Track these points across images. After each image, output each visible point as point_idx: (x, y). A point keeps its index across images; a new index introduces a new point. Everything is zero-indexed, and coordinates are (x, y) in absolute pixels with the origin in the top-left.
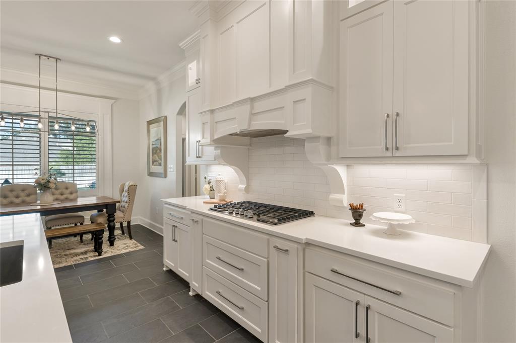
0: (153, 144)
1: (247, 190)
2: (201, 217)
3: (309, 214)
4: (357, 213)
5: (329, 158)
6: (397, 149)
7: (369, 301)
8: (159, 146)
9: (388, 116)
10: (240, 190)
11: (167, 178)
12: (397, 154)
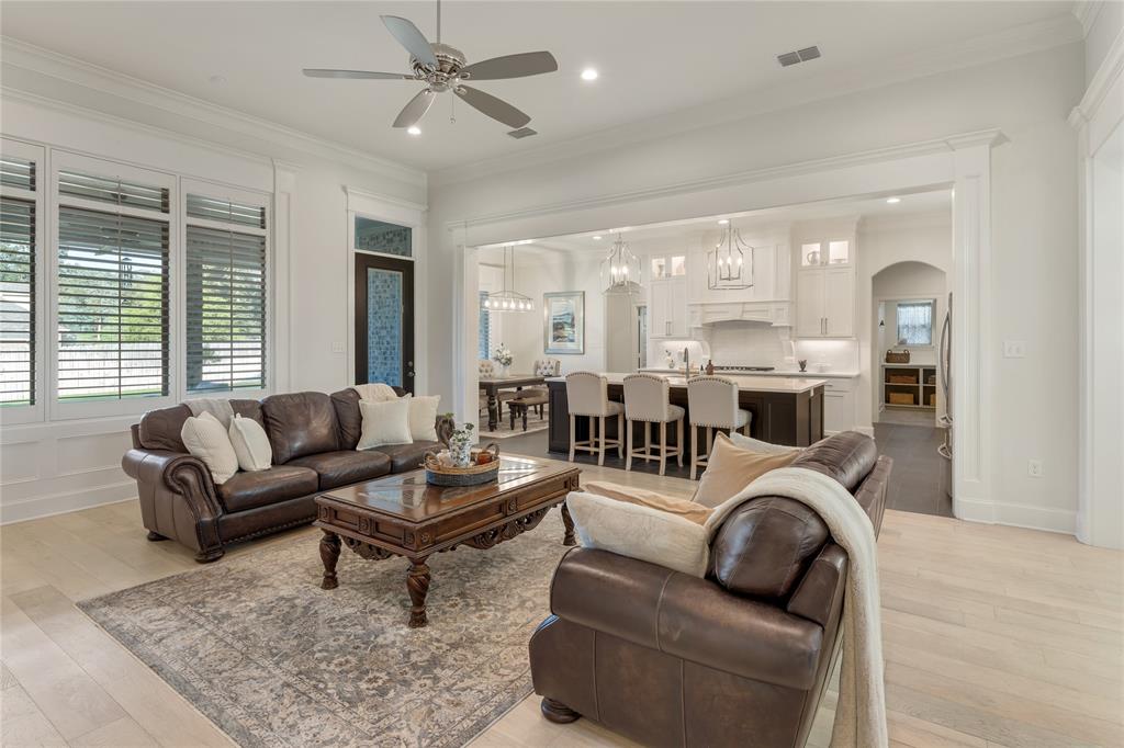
0: (555, 319)
3: (773, 369)
4: (803, 365)
5: (790, 338)
6: (826, 334)
8: (569, 321)
9: (822, 319)
10: (704, 359)
11: (585, 354)
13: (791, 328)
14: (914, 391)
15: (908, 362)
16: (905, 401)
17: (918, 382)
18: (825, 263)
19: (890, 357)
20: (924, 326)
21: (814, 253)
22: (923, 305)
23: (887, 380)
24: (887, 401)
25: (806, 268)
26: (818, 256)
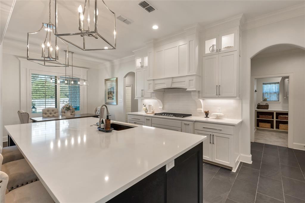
0: (108, 90)
1: (163, 108)
2: (151, 118)
3: (191, 115)
4: (207, 114)
5: (199, 97)
6: (219, 95)
7: (213, 134)
8: (112, 90)
9: (217, 86)
10: (160, 109)
11: (118, 105)
12: (220, 96)
13: (199, 92)
14: (271, 122)
15: (268, 109)
16: (267, 126)
17: (273, 118)
18: (219, 50)
19: (259, 106)
20: (275, 93)
21: (213, 46)
22: (275, 83)
23: (258, 117)
24: (258, 125)
25: (209, 55)
26: (215, 47)
